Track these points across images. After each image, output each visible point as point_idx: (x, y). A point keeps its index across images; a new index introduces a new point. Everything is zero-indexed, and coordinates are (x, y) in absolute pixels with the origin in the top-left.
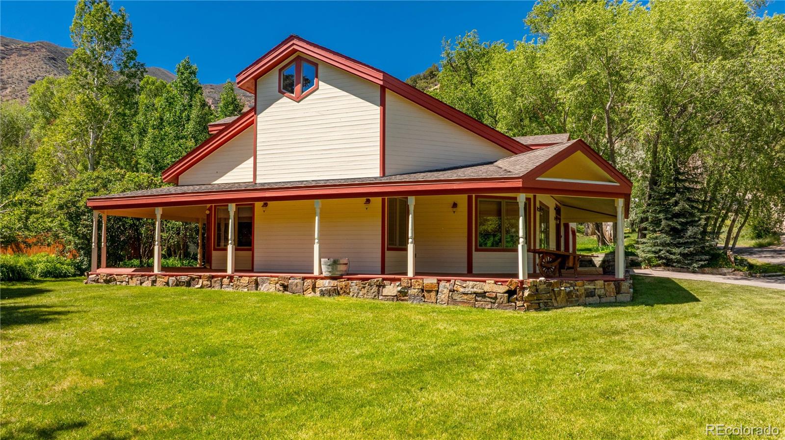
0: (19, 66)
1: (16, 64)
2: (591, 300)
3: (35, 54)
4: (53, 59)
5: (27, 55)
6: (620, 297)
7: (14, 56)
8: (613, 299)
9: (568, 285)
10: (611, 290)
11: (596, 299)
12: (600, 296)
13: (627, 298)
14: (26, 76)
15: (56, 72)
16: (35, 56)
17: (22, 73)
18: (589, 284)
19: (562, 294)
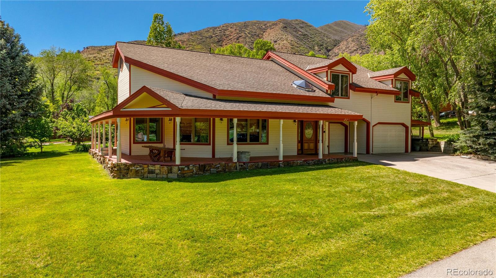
0: (271, 34)
1: (269, 34)
2: (151, 175)
3: (277, 27)
4: (286, 27)
5: (274, 28)
6: (170, 175)
7: (269, 30)
8: (165, 176)
9: (138, 167)
10: (164, 171)
11: (154, 175)
12: (157, 174)
13: (175, 176)
14: (273, 39)
15: (286, 34)
16: (277, 28)
17: (271, 38)
18: (152, 167)
19: (133, 171)
